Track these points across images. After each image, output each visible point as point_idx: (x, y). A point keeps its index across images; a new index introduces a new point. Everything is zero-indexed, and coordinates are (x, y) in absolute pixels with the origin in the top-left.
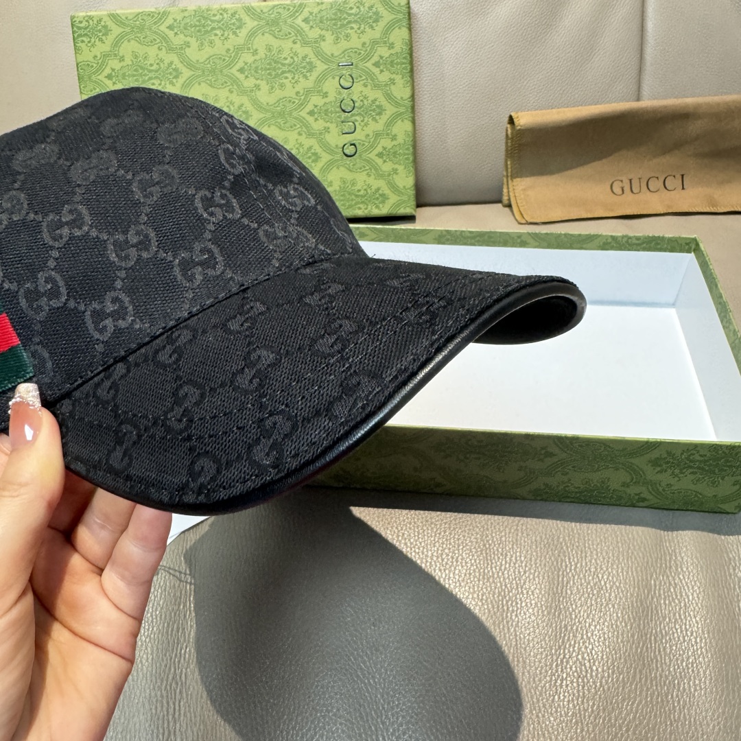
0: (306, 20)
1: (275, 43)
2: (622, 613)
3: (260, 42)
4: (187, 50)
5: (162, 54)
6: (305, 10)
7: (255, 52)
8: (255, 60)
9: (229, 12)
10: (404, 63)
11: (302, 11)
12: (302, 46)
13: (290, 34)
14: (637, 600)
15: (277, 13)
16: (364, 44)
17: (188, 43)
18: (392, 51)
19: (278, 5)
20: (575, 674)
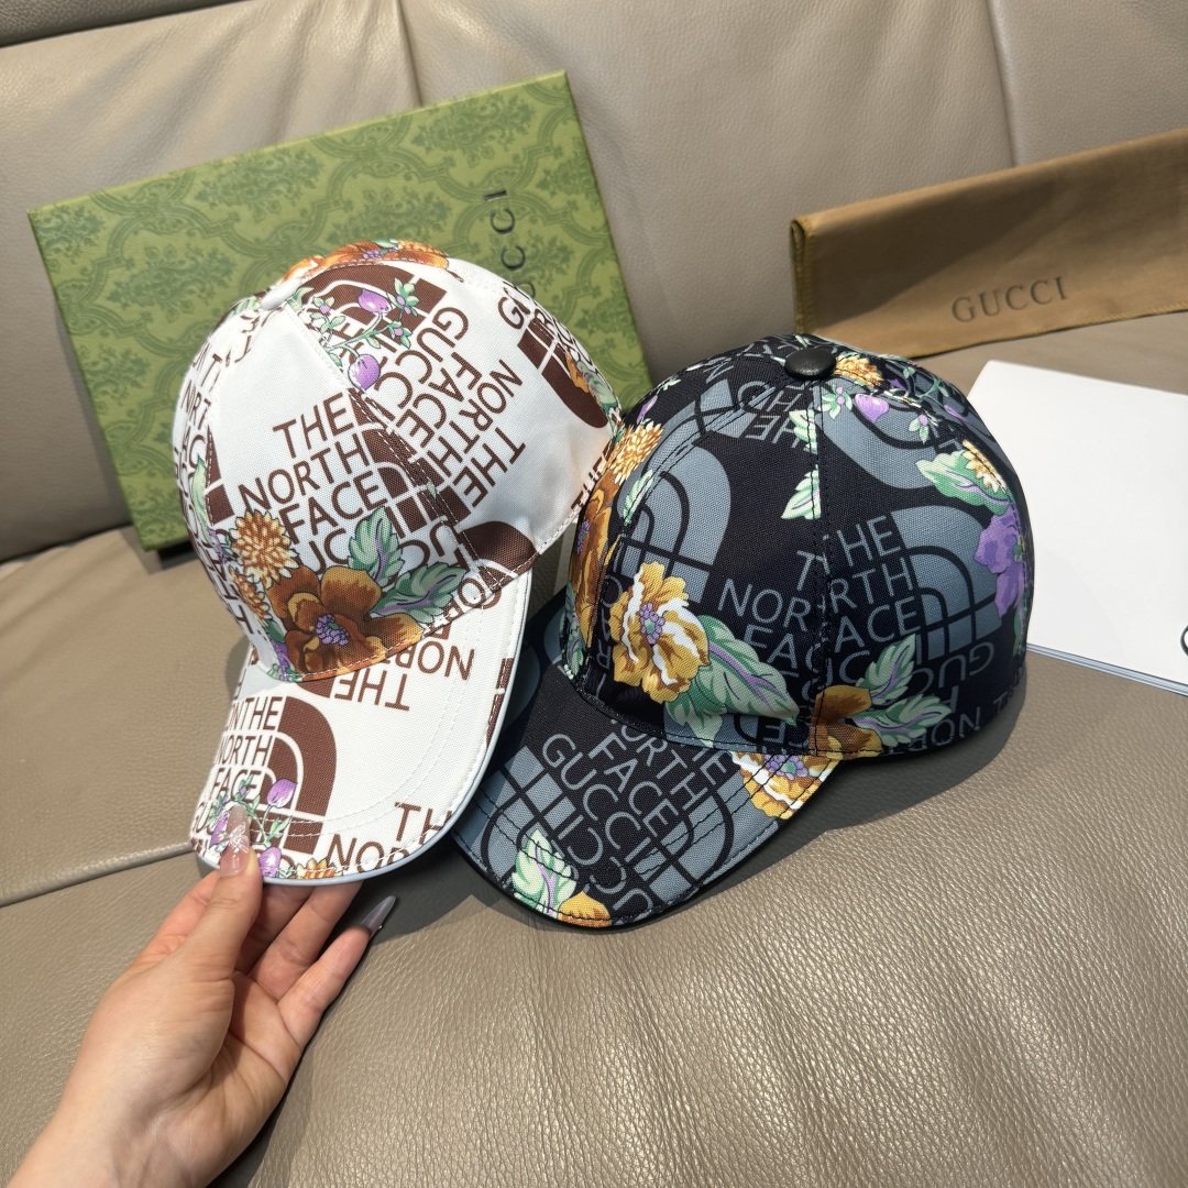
0: (418, 140)
1: (377, 185)
3: (353, 189)
4: (237, 226)
5: (198, 241)
6: (412, 126)
7: (349, 205)
8: (352, 219)
9: (293, 154)
10: (581, 175)
11: (408, 129)
12: (420, 182)
13: (396, 165)
15: (370, 138)
16: (516, 158)
17: (236, 214)
18: (562, 160)
19: (368, 127)
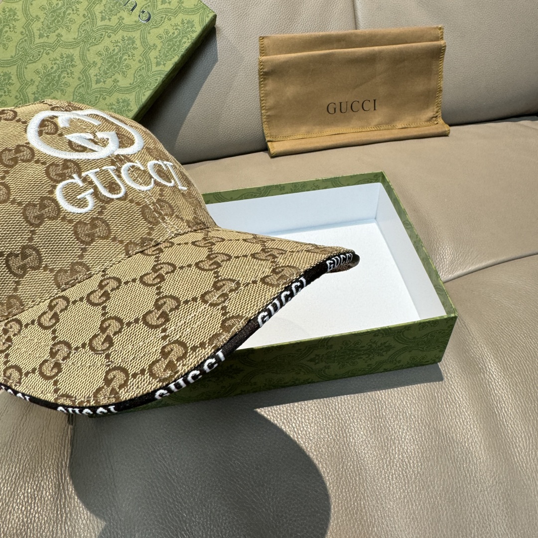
2: (421, 420)
14: (428, 409)
20: (400, 469)
